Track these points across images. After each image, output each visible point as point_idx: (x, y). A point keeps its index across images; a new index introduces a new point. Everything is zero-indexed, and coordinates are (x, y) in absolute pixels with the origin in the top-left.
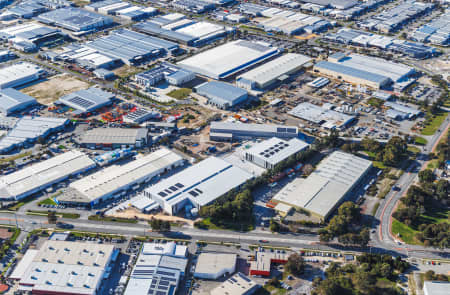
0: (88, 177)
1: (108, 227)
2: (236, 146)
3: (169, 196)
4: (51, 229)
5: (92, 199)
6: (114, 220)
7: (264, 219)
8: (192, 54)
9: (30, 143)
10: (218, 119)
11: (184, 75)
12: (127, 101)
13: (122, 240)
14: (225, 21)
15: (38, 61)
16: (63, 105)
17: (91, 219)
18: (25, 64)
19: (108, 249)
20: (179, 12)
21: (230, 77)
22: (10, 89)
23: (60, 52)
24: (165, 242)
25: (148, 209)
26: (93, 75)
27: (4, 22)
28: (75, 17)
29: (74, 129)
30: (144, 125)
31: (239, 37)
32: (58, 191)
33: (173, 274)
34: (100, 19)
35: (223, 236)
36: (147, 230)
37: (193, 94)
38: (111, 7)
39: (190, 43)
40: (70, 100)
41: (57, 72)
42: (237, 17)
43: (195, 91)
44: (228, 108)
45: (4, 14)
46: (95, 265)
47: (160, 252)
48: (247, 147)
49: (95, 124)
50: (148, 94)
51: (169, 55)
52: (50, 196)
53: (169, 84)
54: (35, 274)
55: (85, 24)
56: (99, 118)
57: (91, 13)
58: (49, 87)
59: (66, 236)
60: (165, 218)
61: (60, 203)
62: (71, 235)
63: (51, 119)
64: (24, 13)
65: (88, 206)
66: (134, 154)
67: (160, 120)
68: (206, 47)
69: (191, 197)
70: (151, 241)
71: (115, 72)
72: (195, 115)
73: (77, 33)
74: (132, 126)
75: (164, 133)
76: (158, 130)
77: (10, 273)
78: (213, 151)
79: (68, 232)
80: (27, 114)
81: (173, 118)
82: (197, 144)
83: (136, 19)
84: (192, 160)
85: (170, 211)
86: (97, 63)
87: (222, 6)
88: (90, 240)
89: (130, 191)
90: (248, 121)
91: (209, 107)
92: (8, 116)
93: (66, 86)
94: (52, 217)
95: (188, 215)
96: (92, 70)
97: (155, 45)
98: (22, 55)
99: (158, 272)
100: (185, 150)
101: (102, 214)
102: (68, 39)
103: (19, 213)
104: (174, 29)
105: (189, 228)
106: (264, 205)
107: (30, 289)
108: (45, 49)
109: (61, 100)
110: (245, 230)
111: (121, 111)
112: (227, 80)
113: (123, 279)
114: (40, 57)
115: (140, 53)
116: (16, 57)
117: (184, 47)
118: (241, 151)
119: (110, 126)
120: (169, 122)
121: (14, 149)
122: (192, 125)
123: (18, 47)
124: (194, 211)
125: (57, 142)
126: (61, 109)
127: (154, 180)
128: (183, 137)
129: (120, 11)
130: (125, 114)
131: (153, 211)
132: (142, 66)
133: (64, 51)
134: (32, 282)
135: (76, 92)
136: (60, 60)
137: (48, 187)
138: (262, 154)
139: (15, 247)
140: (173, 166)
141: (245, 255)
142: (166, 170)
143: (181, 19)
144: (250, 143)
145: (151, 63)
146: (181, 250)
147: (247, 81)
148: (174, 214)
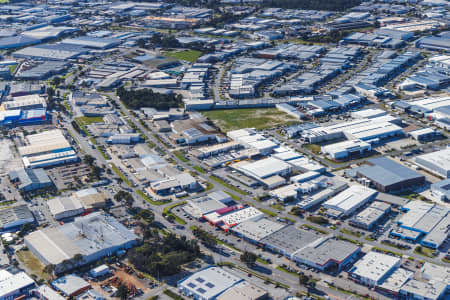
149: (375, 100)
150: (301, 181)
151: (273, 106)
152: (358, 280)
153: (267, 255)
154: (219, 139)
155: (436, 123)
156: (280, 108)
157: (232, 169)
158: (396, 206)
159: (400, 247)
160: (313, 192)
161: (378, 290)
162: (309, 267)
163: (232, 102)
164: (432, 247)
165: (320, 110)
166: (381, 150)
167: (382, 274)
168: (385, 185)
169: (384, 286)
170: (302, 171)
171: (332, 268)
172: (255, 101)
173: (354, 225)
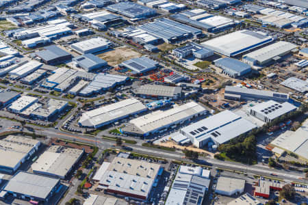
0: (142, 117)
1: (156, 152)
2: (244, 104)
3: (198, 135)
4: (118, 150)
5: (145, 132)
6: (159, 148)
7: (264, 157)
8: (211, 38)
9: (103, 91)
10: (230, 84)
11: (206, 52)
12: (167, 68)
13: (165, 162)
14: (233, 16)
15: (108, 36)
16: (124, 67)
17: (144, 145)
18: (99, 39)
19: (157, 167)
20: (202, 8)
21: (238, 56)
22: (90, 54)
23: (121, 31)
24: (194, 166)
25: (182, 142)
26: (144, 48)
27: (85, 10)
28: (131, 9)
29: (132, 84)
30: (179, 84)
31: (244, 28)
32: (122, 124)
33: (201, 189)
34: (148, 10)
35: (234, 166)
36: (182, 157)
37: (212, 66)
38: (155, 3)
39: (210, 30)
40: (130, 64)
41: (120, 45)
42: (242, 14)
43: (213, 63)
44: (237, 77)
45: (85, 4)
46: (148, 177)
47: (191, 173)
48: (251, 106)
49: (146, 82)
50: (181, 64)
51: (195, 37)
52: (117, 127)
53: (195, 58)
54: (109, 179)
55: (138, 14)
56: (148, 77)
57: (142, 6)
58: (115, 54)
59: (128, 155)
60: (194, 150)
61: (124, 133)
62: (131, 155)
63: (117, 76)
64: (98, 4)
65: (142, 137)
66: (172, 104)
67: (189, 82)
68: (221, 33)
69: (213, 137)
70: (185, 164)
71: (159, 47)
72: (214, 80)
73: (132, 19)
74: (170, 85)
75: (193, 91)
76: (188, 89)
77: (93, 176)
78: (227, 106)
79: (129, 153)
80: (101, 72)
81: (199, 81)
82: (216, 101)
83: (172, 11)
84: (212, 111)
85: (198, 145)
86: (147, 41)
87: (232, 5)
88: (144, 159)
89: (170, 129)
90: (251, 87)
91: (223, 75)
92: (89, 72)
93: (126, 54)
94: (119, 142)
95: (210, 149)
96: (143, 45)
97: (186, 30)
98: (97, 32)
99: (190, 186)
100: (207, 104)
101: (152, 143)
102: (127, 23)
103: (97, 137)
104: (198, 20)
105: (211, 158)
106: (264, 147)
107: (106, 188)
108: (112, 29)
109: (123, 64)
110: (251, 164)
111: (163, 74)
112: (236, 57)
113: (166, 189)
114: (108, 34)
115: (175, 35)
116: (93, 33)
117: (205, 33)
118: (247, 108)
119: (156, 84)
120: (195, 84)
121: (94, 94)
122: (211, 87)
123: (95, 27)
124: (214, 146)
125: (121, 91)
126: (123, 69)
127: (186, 122)
128: (205, 95)
129: (161, 6)
130: (165, 76)
131: (186, 144)
132: (176, 44)
133: (125, 31)
134: (107, 183)
135: (133, 59)
136: (121, 37)
137: (116, 121)
138: (263, 111)
139: (95, 159)
140: (199, 114)
141: (250, 181)
142: (194, 116)
143: (203, 13)
144: (253, 103)
145: (183, 42)
146: (206, 173)
147: (250, 59)
148: (200, 148)
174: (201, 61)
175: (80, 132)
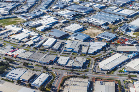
9: (99, 51)
11: (136, 28)
12: (121, 37)
14: (132, 9)
18: (75, 24)
20: (114, 6)
26: (102, 28)
27: (55, 10)
30: (135, 45)
39: (128, 17)
40: (102, 36)
41: (88, 27)
45: (54, 7)
50: (126, 34)
51: (123, 21)
52: (121, 69)
53: (131, 31)
55: (86, 10)
58: (89, 32)
61: (127, 71)
68: (133, 18)
73: (84, 14)
83: (101, 8)
86: (101, 24)
87: (128, 4)
93: (95, 31)
98: (71, 21)
103: (114, 75)
108: (77, 19)
114: (77, 22)
115: (114, 20)
119: (122, 45)
121: (94, 53)
126: (100, 39)
129: (93, 6)
132: (116, 24)
133: (85, 20)
136: (86, 22)
137: (118, 66)
139: (123, 87)
145: (119, 23)
149: (47, 13)
150: (33, 39)
151: (16, 17)
152: (60, 65)
153: (30, 62)
154: (3, 29)
155: (66, 18)
156: (19, 17)
157: (10, 38)
158: (63, 43)
159: (68, 54)
160: (38, 42)
161: (66, 67)
162: (45, 64)
163: (3, 17)
164: (76, 52)
165: (32, 17)
166: (53, 27)
167: (66, 62)
168: (58, 37)
169: (67, 65)
170: (33, 36)
171: (51, 63)
172: (10, 16)
173: (53, 50)
174: (135, 32)
175: (104, 73)
